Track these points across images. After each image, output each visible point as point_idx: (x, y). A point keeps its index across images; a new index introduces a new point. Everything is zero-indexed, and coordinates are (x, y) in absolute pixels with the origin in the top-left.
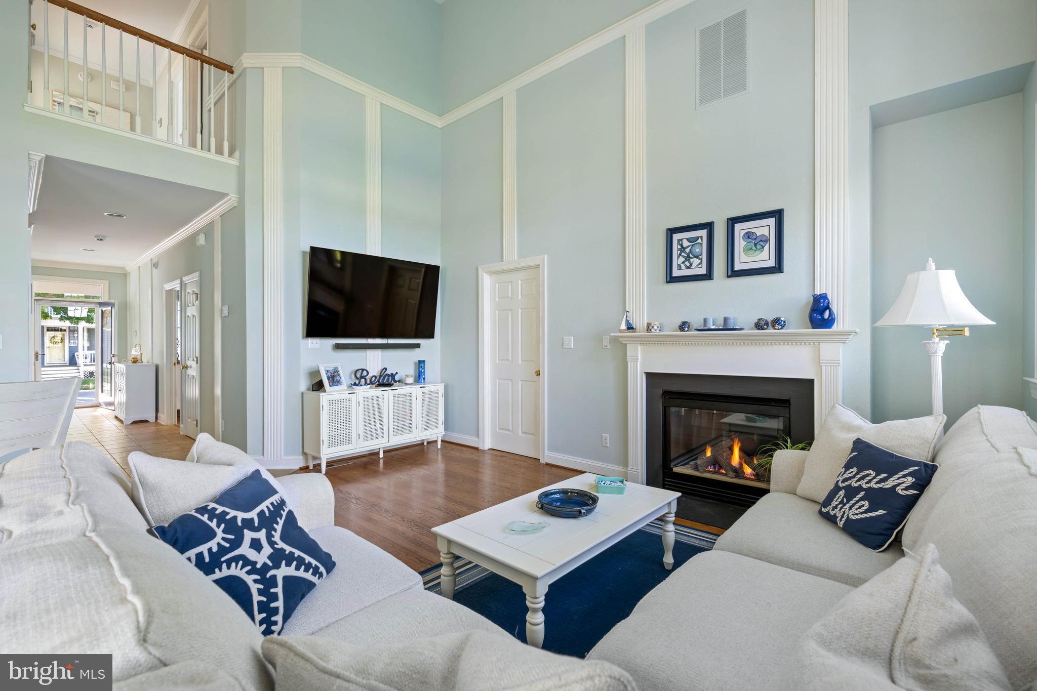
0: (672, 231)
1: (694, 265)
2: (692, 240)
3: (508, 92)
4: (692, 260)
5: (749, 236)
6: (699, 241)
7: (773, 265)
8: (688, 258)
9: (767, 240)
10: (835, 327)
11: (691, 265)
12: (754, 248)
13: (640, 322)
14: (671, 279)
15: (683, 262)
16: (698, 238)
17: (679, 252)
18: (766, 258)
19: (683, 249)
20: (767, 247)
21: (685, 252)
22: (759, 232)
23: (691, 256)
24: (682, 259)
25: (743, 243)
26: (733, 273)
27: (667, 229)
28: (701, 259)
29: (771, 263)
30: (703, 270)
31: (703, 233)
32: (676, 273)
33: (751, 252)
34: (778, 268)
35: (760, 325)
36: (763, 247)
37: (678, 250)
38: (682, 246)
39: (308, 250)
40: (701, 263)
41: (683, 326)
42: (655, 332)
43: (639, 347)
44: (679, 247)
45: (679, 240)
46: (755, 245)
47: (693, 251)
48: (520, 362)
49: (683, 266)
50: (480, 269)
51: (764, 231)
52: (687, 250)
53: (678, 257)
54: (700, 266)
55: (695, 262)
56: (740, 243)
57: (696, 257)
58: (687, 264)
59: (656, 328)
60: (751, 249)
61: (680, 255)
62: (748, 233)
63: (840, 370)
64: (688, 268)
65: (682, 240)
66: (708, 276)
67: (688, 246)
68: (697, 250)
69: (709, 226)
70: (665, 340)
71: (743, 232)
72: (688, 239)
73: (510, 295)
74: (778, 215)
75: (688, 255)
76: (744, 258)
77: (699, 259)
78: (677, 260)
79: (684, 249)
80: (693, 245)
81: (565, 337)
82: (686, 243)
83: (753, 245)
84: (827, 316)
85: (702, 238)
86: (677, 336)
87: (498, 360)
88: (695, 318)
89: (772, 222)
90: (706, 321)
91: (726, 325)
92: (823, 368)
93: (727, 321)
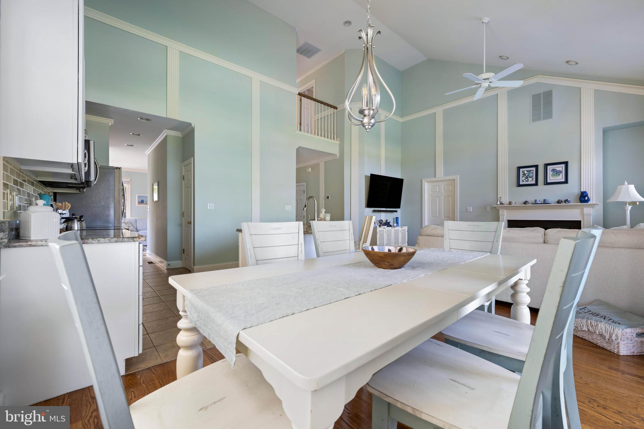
0: (519, 168)
1: (529, 180)
2: (529, 171)
3: (439, 111)
4: (528, 179)
5: (553, 170)
6: (532, 171)
7: (564, 181)
9: (561, 172)
10: (589, 203)
11: (528, 180)
12: (556, 175)
13: (506, 200)
14: (519, 185)
18: (561, 178)
19: (524, 174)
20: (561, 174)
21: (526, 176)
22: (558, 169)
23: (528, 177)
24: (524, 178)
25: (551, 173)
26: (547, 183)
27: (518, 167)
28: (533, 178)
29: (563, 180)
30: (534, 182)
31: (534, 169)
32: (521, 183)
33: (554, 176)
34: (566, 182)
35: (559, 202)
36: (560, 174)
38: (524, 173)
39: (370, 175)
40: (533, 179)
41: (525, 203)
42: (513, 205)
43: (505, 211)
44: (523, 174)
45: (523, 171)
46: (556, 173)
47: (529, 175)
48: (443, 218)
49: (524, 181)
50: (423, 181)
51: (560, 169)
52: (527, 175)
53: (522, 177)
54: (532, 181)
55: (530, 179)
56: (550, 173)
57: (531, 177)
58: (527, 180)
59: (513, 203)
60: (555, 175)
61: (523, 176)
63: (591, 217)
64: (526, 181)
65: (524, 171)
66: (536, 184)
67: (527, 173)
68: (531, 175)
69: (536, 167)
70: (517, 208)
71: (551, 169)
72: (527, 171)
73: (438, 191)
74: (566, 163)
75: (527, 177)
76: (551, 178)
77: (532, 178)
79: (525, 174)
80: (529, 173)
81: (468, 207)
82: (526, 172)
83: (555, 174)
84: (586, 198)
85: (533, 170)
86: (523, 206)
87: (432, 217)
88: (531, 199)
89: (563, 166)
90: (536, 201)
91: (545, 202)
92: (585, 217)
93: (545, 200)
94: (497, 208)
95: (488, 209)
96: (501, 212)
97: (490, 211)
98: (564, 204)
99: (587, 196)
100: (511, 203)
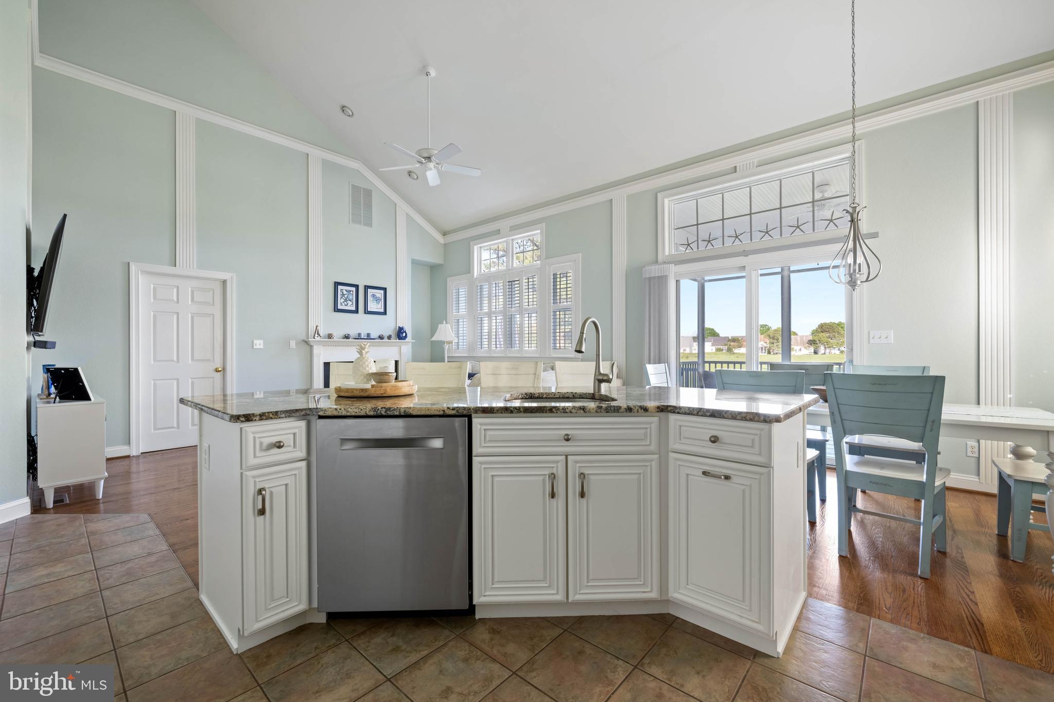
1: (349, 305)
2: (348, 291)
4: (348, 302)
5: (373, 296)
6: (352, 292)
8: (346, 300)
9: (381, 299)
10: (406, 340)
12: (375, 302)
14: (336, 310)
15: (343, 302)
16: (351, 291)
18: (380, 307)
19: (343, 295)
20: (381, 302)
22: (378, 295)
24: (342, 300)
26: (367, 312)
27: (334, 282)
28: (353, 303)
29: (382, 310)
30: (353, 308)
32: (339, 307)
33: (374, 304)
34: (385, 313)
35: (381, 337)
36: (379, 303)
37: (341, 294)
38: (343, 293)
41: (347, 337)
42: (335, 339)
43: (321, 348)
45: (341, 290)
46: (376, 300)
47: (348, 297)
49: (343, 304)
50: (133, 268)
51: (380, 296)
52: (346, 296)
54: (352, 305)
55: (350, 303)
56: (370, 299)
57: (350, 301)
58: (345, 303)
59: (333, 336)
61: (342, 297)
62: (373, 294)
63: (406, 356)
64: (346, 305)
65: (343, 289)
66: (356, 311)
67: (346, 294)
68: (351, 297)
69: (357, 287)
70: (337, 344)
71: (371, 294)
73: (174, 299)
76: (371, 306)
78: (340, 300)
80: (348, 294)
81: (254, 341)
82: (345, 292)
84: (404, 334)
86: (344, 341)
87: (154, 361)
88: (353, 333)
89: (382, 292)
90: (359, 334)
91: (369, 337)
92: (401, 355)
93: (368, 335)
94: (311, 343)
95: (293, 344)
96: (317, 350)
97: (295, 347)
98: (386, 340)
99: (405, 332)
100: (330, 336)
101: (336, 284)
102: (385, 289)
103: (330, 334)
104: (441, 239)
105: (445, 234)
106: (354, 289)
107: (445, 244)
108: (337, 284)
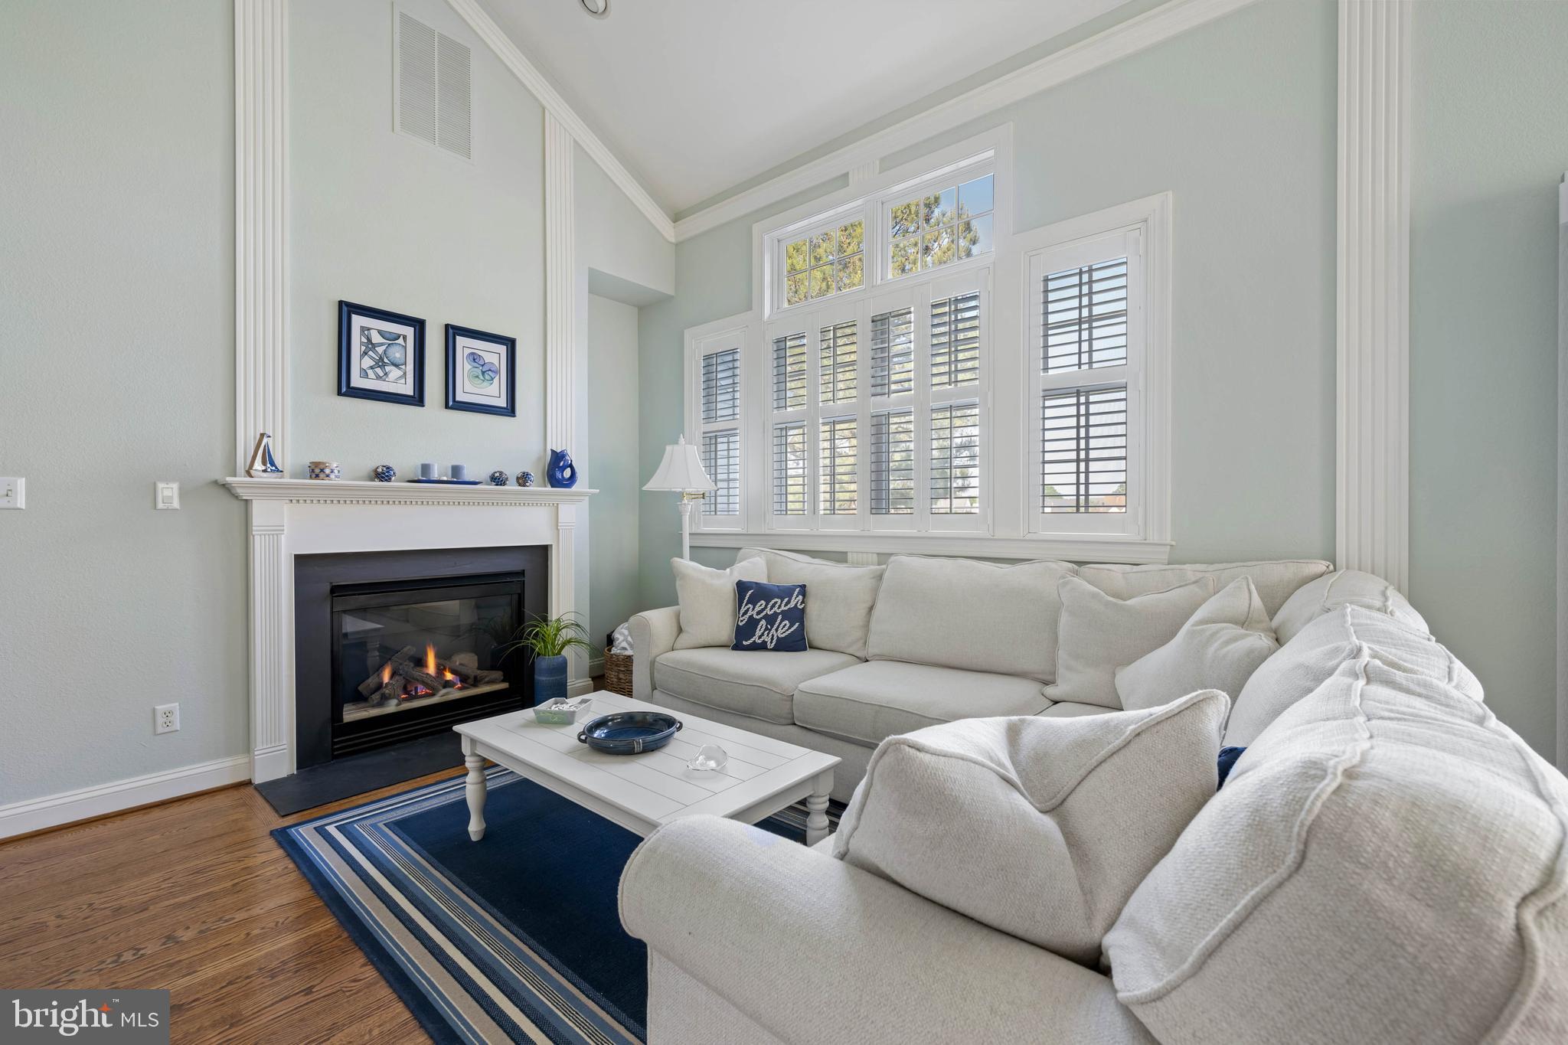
0: (349, 308)
1: (390, 378)
2: (388, 335)
4: (387, 368)
5: (474, 358)
6: (401, 341)
7: (504, 406)
8: (380, 363)
9: (497, 372)
10: (575, 488)
11: (385, 375)
12: (481, 377)
14: (346, 389)
15: (372, 368)
16: (396, 337)
17: (363, 348)
18: (494, 393)
19: (370, 345)
20: (496, 380)
21: (376, 352)
22: (489, 358)
23: (386, 360)
24: (367, 362)
25: (468, 367)
26: (452, 403)
27: (339, 303)
28: (405, 373)
29: (502, 403)
30: (407, 390)
32: (356, 381)
34: (510, 410)
35: (498, 479)
36: (492, 379)
37: (362, 343)
38: (369, 340)
40: (404, 377)
41: (383, 475)
43: (285, 507)
44: (364, 340)
45: (363, 329)
46: (483, 373)
47: (390, 354)
49: (371, 374)
52: (380, 350)
53: (362, 357)
54: (403, 381)
55: (394, 373)
56: (463, 367)
57: (396, 366)
58: (378, 370)
60: (477, 377)
61: (365, 353)
62: (473, 354)
63: (573, 533)
64: (378, 378)
65: (369, 329)
66: (417, 399)
67: (382, 344)
68: (398, 355)
69: (419, 325)
70: (344, 496)
71: (467, 351)
72: (380, 332)
75: (381, 359)
77: (401, 369)
78: (359, 362)
79: (374, 346)
80: (389, 345)
82: (376, 338)
83: (480, 373)
84: (567, 473)
85: (405, 338)
86: (375, 489)
88: (405, 462)
89: (502, 349)
90: (425, 468)
91: (456, 477)
92: (561, 531)
93: (456, 470)
94: (240, 491)
95: (169, 493)
96: (261, 513)
97: (176, 504)
98: (512, 487)
99: (571, 466)
100: (317, 471)
101: (345, 309)
102: (510, 344)
103: (316, 464)
104: (669, 231)
105: (676, 217)
106: (409, 331)
107: (677, 245)
108: (347, 310)
